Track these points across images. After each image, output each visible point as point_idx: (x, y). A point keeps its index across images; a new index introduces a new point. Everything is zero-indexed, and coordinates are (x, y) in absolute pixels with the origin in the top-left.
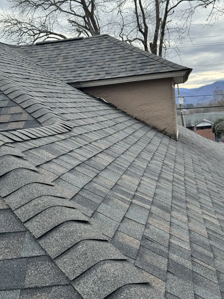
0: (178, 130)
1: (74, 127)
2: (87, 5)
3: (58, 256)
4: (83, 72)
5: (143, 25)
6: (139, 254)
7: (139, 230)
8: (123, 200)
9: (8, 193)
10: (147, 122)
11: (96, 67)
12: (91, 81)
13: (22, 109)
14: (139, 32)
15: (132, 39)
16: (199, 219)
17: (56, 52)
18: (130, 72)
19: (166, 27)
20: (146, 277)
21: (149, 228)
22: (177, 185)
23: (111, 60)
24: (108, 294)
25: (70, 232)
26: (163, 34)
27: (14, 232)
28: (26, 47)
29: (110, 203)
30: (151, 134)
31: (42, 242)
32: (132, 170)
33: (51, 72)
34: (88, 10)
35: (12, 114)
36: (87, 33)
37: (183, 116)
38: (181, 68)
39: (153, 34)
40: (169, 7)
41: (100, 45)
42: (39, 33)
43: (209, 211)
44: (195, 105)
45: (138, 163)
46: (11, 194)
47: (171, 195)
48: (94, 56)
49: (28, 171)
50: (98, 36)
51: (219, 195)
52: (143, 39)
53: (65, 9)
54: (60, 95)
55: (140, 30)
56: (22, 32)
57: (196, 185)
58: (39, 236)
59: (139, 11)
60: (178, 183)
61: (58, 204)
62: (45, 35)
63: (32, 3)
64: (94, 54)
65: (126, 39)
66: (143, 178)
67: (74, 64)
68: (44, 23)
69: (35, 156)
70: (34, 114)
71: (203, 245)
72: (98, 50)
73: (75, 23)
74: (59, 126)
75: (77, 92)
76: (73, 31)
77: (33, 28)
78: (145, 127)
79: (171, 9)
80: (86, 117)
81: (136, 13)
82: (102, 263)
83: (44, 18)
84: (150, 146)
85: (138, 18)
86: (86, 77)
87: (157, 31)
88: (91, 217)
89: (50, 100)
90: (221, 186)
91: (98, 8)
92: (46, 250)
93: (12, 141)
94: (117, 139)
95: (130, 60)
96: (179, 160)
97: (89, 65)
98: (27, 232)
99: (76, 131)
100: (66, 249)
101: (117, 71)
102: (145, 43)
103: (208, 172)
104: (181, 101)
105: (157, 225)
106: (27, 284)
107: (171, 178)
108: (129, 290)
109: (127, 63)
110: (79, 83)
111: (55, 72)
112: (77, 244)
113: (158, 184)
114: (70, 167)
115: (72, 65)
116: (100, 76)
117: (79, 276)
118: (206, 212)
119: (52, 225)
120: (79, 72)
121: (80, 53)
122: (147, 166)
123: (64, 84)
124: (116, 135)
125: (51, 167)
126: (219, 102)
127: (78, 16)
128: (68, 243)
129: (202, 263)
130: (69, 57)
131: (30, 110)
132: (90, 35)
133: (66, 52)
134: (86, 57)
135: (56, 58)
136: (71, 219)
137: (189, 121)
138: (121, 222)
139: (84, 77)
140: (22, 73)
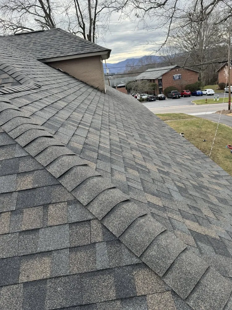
0: (106, 87)
1: (43, 85)
2: (46, 10)
3: (36, 155)
4: (46, 52)
5: (82, 23)
6: (82, 151)
7: (83, 140)
8: (73, 125)
9: (3, 123)
10: (88, 83)
11: (54, 49)
12: (52, 58)
13: (9, 75)
14: (80, 27)
15: (76, 32)
16: (115, 134)
17: (28, 40)
18: (75, 52)
19: (96, 24)
20: (86, 162)
21: (88, 139)
22: (104, 117)
23: (63, 44)
24: (66, 171)
25: (42, 143)
26: (94, 29)
27: (10, 145)
28: (9, 37)
29: (66, 127)
30: (90, 90)
31: (26, 149)
32: (79, 110)
33: (26, 53)
34: (47, 12)
35: (3, 79)
36: (47, 28)
37: (110, 80)
38: (105, 50)
39: (89, 29)
40: (97, 12)
41: (55, 35)
42: (17, 28)
43: (121, 130)
44: (116, 73)
45: (82, 106)
46: (4, 124)
47: (101, 122)
48: (52, 42)
49: (13, 110)
50: (54, 29)
51: (127, 122)
52: (83, 32)
53: (32, 12)
54: (32, 67)
55: (81, 26)
56: (6, 27)
57: (115, 117)
58: (24, 146)
59: (79, 13)
60: (105, 116)
61: (34, 128)
62: (21, 29)
63: (10, 7)
64: (52, 40)
65: (72, 32)
66: (85, 114)
67: (40, 47)
68: (19, 21)
69: (18, 102)
70: (17, 78)
71: (117, 146)
72: (55, 38)
73: (40, 21)
74: (33, 85)
75: (44, 65)
76: (39, 26)
77: (13, 24)
78: (87, 86)
79: (98, 12)
80: (50, 80)
81: (77, 15)
82: (61, 157)
83: (19, 18)
84: (90, 97)
85: (78, 18)
86: (49, 56)
87: (90, 27)
88: (54, 134)
89: (26, 70)
90: (129, 117)
91: (53, 11)
92: (29, 152)
93: (2, 94)
94: (70, 92)
95: (74, 44)
96: (106, 104)
97: (50, 48)
98: (17, 144)
99: (43, 88)
100: (41, 151)
101: (67, 51)
102: (84, 34)
103: (122, 110)
104: (108, 71)
105: (92, 137)
106: (20, 171)
107: (101, 114)
108: (77, 168)
109: (73, 47)
110: (44, 59)
111: (29, 52)
112: (46, 148)
113: (94, 117)
114: (40, 108)
115: (39, 48)
116: (57, 55)
117: (49, 164)
118: (119, 130)
119: (31, 139)
120: (44, 52)
121: (43, 40)
122: (88, 107)
123: (35, 60)
124: (69, 90)
125: (28, 108)
126: (129, 71)
127: (41, 16)
128: (41, 148)
129: (116, 154)
130: (37, 43)
131: (14, 76)
132: (49, 29)
133: (35, 39)
134: (47, 43)
135: (29, 44)
136: (42, 135)
137: (113, 83)
138: (72, 136)
139: (47, 56)
140: (7, 53)
